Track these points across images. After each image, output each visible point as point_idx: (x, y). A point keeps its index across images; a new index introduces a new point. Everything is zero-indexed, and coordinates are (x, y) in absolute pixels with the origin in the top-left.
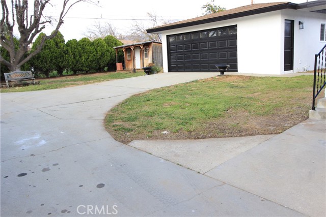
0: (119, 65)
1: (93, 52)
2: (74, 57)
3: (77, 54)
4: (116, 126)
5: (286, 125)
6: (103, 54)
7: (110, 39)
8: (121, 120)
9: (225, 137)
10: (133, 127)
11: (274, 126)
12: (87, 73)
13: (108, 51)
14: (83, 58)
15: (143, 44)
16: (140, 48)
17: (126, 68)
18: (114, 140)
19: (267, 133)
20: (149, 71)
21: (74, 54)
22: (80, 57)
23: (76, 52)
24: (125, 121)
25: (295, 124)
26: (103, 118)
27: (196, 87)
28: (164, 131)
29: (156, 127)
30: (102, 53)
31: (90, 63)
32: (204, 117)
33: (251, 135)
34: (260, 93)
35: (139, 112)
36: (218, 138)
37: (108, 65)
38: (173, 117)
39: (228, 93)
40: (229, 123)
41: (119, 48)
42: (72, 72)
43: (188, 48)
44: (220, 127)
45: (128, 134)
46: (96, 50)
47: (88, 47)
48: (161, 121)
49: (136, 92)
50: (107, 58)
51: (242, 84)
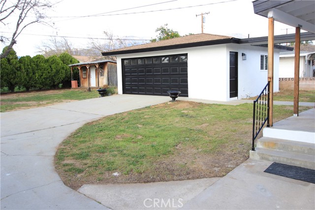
0: (74, 83)
1: (48, 69)
2: (27, 74)
3: (30, 70)
4: (67, 165)
5: (229, 166)
6: (58, 72)
7: (66, 57)
8: (72, 157)
9: (174, 180)
10: (84, 167)
11: (218, 167)
12: (40, 90)
13: (63, 68)
14: (37, 75)
15: (98, 63)
16: (96, 67)
17: (81, 85)
18: (64, 185)
19: (212, 175)
20: (104, 92)
21: (28, 71)
22: (34, 74)
23: (29, 68)
24: (77, 159)
25: (237, 165)
26: (53, 154)
27: (149, 115)
28: (114, 172)
29: (108, 167)
30: (57, 70)
31: (44, 80)
32: (155, 154)
33: (198, 178)
34: (207, 124)
35: (91, 146)
36: (166, 181)
37: (62, 82)
38: (125, 154)
39: (178, 123)
40: (179, 162)
41: (74, 66)
42: (25, 89)
43: (142, 71)
44: (169, 167)
45: (79, 176)
46: (50, 67)
47: (42, 64)
48: (112, 159)
49: (89, 118)
50: (62, 76)
51: (191, 113)
